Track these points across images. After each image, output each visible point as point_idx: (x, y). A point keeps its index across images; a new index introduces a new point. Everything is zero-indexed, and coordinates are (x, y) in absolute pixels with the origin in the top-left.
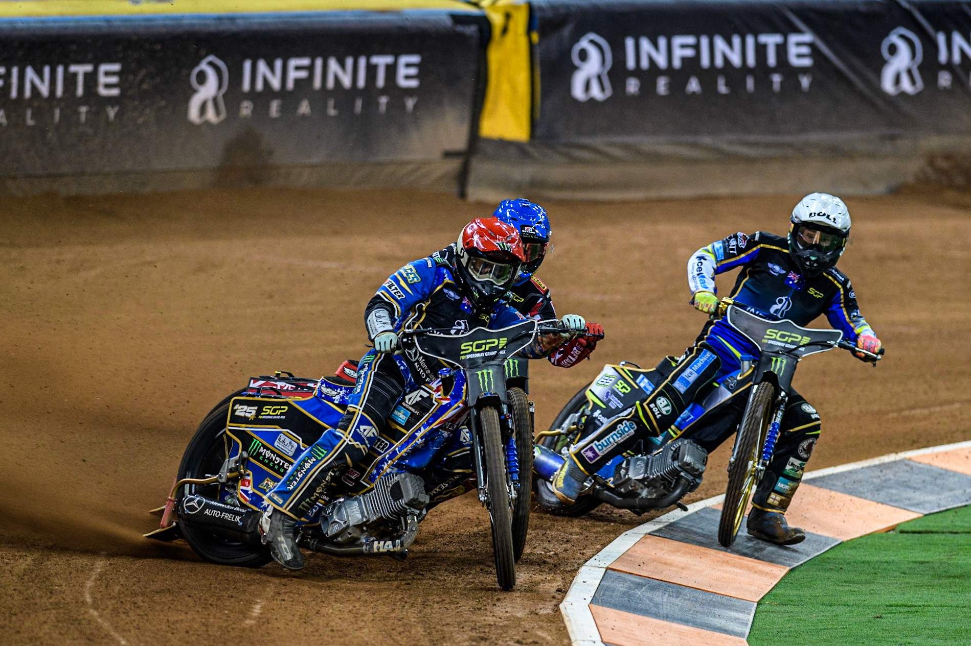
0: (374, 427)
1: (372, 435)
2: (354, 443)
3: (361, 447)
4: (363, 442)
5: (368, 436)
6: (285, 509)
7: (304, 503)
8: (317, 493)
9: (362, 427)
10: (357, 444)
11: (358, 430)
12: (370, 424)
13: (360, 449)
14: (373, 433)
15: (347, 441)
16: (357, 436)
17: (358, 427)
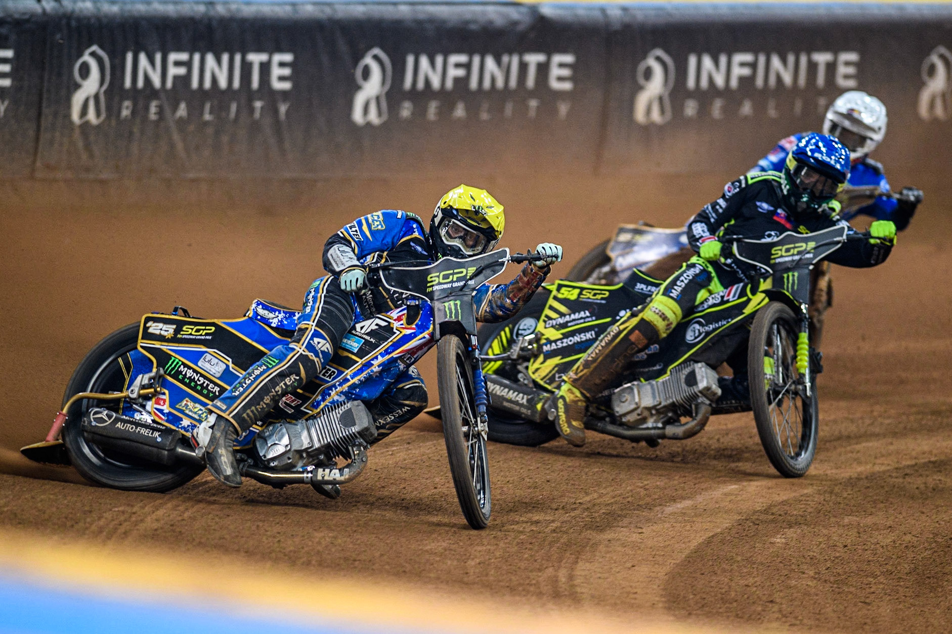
1: (326, 350)
2: (307, 353)
3: (316, 359)
4: (317, 356)
7: (248, 411)
8: (265, 403)
9: (316, 340)
10: (311, 355)
12: (324, 338)
13: (314, 361)
15: (301, 351)
16: (310, 347)
17: (312, 339)
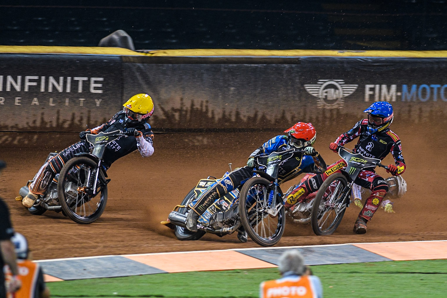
0: (231, 181)
5: (227, 183)
6: (193, 208)
11: (224, 181)
14: (230, 184)
